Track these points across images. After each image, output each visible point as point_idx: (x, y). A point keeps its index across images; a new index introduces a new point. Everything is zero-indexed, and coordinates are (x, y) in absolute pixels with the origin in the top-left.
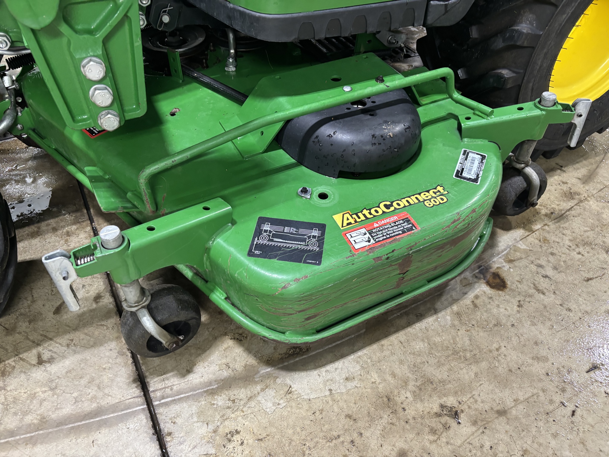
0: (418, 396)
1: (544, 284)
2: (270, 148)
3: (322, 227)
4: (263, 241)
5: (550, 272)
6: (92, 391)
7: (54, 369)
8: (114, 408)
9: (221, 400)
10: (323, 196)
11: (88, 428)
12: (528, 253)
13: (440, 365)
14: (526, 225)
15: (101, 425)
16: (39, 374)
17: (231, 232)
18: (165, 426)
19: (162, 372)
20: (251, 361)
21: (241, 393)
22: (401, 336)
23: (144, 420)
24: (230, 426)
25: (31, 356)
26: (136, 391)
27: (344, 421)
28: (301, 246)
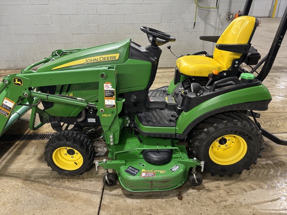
0: (147, 210)
1: (191, 202)
2: (140, 154)
3: (139, 171)
4: (128, 170)
5: (195, 201)
6: (95, 188)
7: (92, 183)
8: (97, 192)
9: (114, 197)
10: (143, 165)
11: (92, 193)
12: (193, 195)
13: (155, 207)
14: (199, 190)
15: (94, 193)
16: (89, 182)
17: (124, 166)
18: (103, 198)
19: (107, 189)
20: (122, 193)
21: (117, 198)
22: (152, 200)
23: (101, 195)
24: (113, 201)
25: (89, 179)
26: (102, 191)
27: (131, 209)
28: (133, 172)
